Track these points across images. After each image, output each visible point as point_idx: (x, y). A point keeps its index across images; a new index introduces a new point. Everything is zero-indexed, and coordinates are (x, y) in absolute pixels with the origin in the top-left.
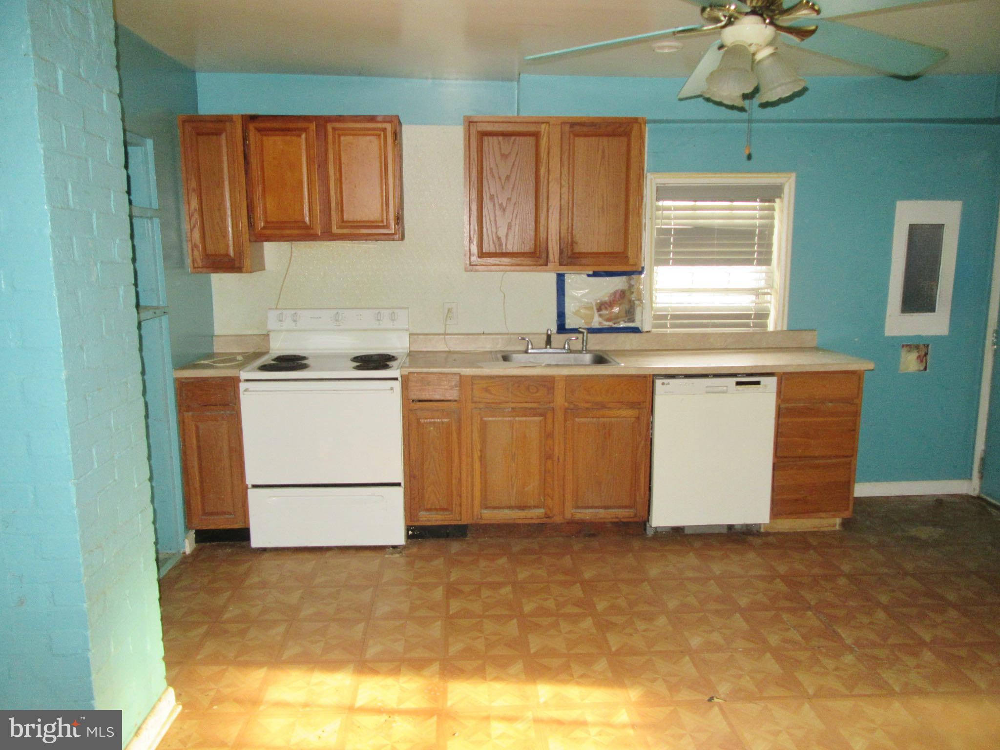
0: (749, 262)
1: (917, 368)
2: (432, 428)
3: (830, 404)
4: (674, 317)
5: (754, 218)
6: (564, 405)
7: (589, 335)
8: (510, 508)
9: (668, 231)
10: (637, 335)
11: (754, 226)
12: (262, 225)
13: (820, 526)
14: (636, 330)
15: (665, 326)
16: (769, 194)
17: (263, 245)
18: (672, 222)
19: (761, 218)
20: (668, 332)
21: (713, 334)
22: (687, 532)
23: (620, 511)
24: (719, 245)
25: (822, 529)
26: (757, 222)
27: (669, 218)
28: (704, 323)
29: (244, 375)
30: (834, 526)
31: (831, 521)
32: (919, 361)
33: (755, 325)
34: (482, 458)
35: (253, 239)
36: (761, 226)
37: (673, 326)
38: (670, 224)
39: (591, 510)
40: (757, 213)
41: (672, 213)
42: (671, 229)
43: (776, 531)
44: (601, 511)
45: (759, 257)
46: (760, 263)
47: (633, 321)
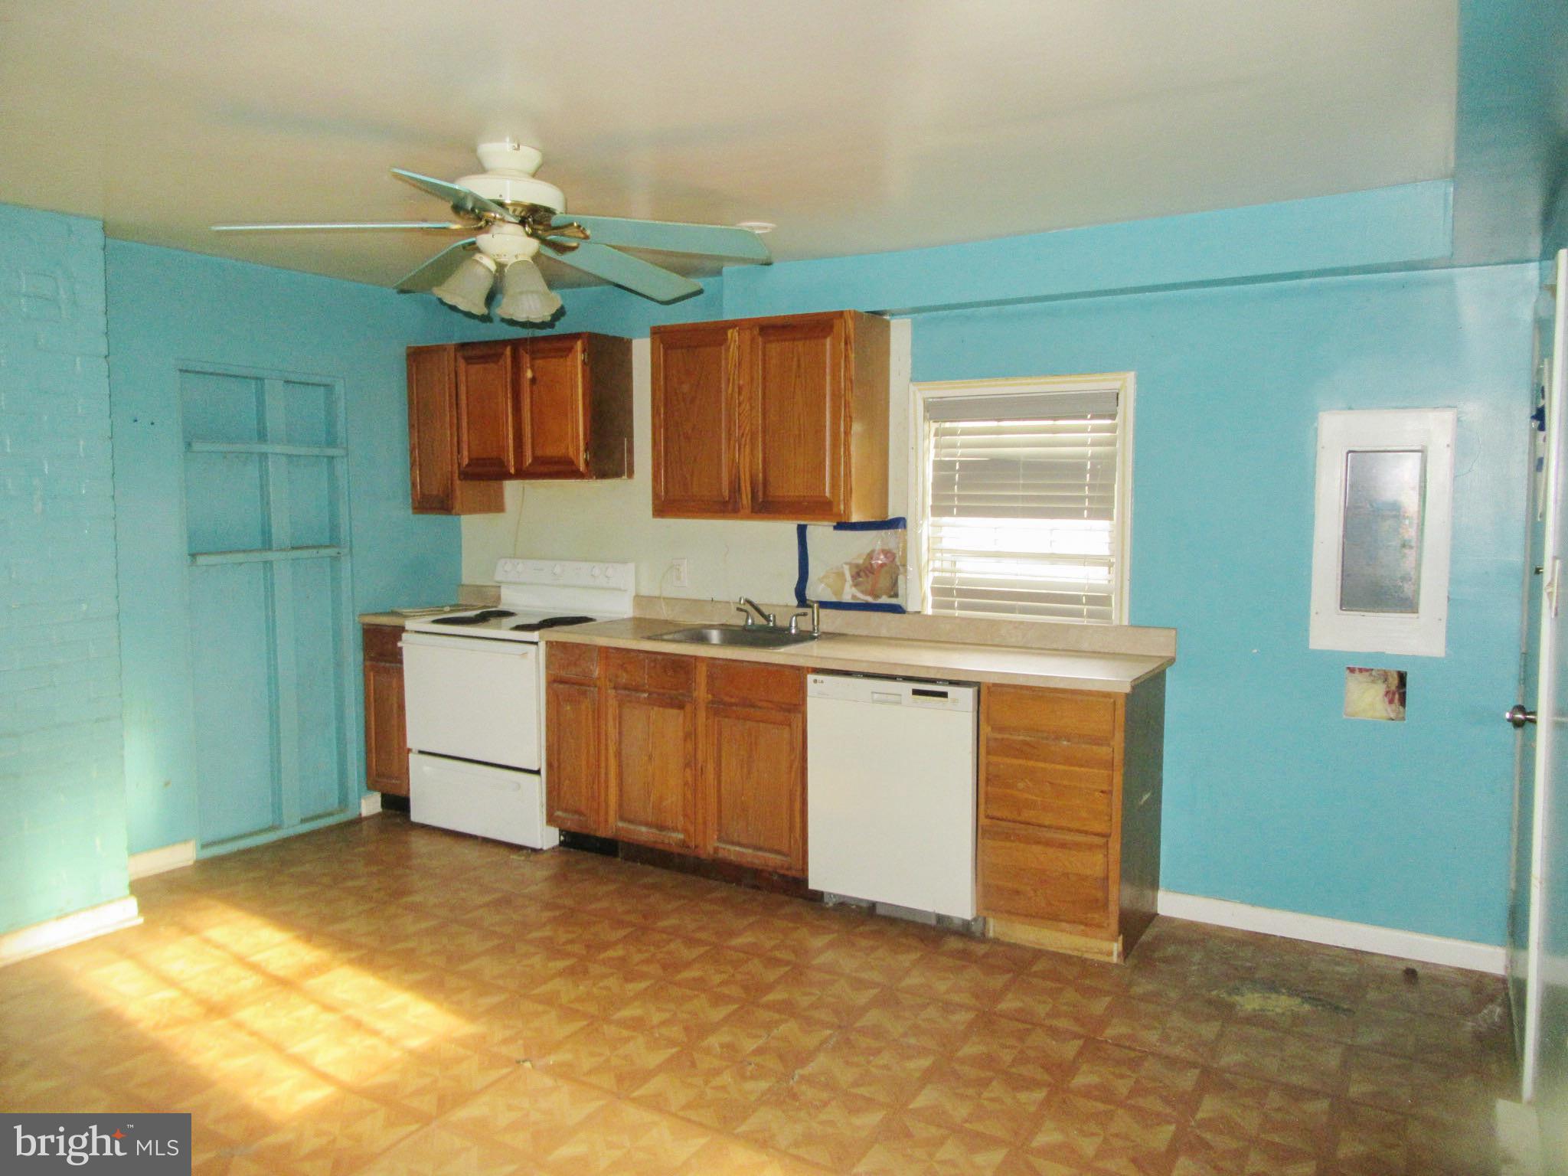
0: (1076, 514)
1: (1384, 714)
2: (568, 708)
3: (1065, 743)
4: (962, 593)
5: (1084, 444)
6: (707, 698)
7: (821, 611)
8: (647, 824)
9: (950, 465)
10: (897, 616)
11: (1084, 456)
12: (467, 463)
13: (1084, 949)
14: (897, 609)
15: (950, 606)
16: (1105, 406)
17: (502, 484)
18: (960, 451)
19: (1093, 444)
20: (957, 615)
21: (1004, 621)
22: (880, 911)
23: (772, 856)
24: (1025, 487)
25: (1087, 956)
26: (1089, 451)
27: (954, 446)
28: (1037, 607)
29: (410, 624)
30: (1110, 954)
31: (1105, 945)
32: (1386, 700)
33: (1091, 615)
34: (619, 754)
35: (462, 477)
36: (1093, 457)
37: (963, 607)
38: (954, 455)
39: (737, 848)
40: (1089, 437)
41: (960, 439)
42: (955, 462)
43: (1012, 941)
44: (750, 851)
45: (1090, 506)
46: (1095, 514)
47: (896, 595)
